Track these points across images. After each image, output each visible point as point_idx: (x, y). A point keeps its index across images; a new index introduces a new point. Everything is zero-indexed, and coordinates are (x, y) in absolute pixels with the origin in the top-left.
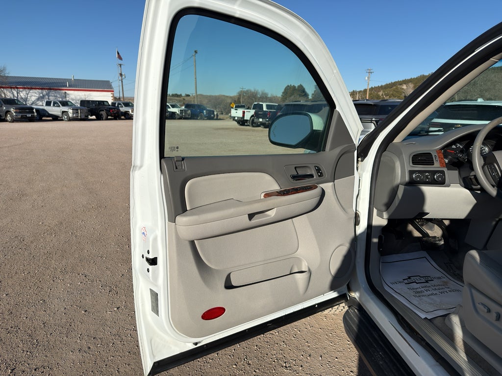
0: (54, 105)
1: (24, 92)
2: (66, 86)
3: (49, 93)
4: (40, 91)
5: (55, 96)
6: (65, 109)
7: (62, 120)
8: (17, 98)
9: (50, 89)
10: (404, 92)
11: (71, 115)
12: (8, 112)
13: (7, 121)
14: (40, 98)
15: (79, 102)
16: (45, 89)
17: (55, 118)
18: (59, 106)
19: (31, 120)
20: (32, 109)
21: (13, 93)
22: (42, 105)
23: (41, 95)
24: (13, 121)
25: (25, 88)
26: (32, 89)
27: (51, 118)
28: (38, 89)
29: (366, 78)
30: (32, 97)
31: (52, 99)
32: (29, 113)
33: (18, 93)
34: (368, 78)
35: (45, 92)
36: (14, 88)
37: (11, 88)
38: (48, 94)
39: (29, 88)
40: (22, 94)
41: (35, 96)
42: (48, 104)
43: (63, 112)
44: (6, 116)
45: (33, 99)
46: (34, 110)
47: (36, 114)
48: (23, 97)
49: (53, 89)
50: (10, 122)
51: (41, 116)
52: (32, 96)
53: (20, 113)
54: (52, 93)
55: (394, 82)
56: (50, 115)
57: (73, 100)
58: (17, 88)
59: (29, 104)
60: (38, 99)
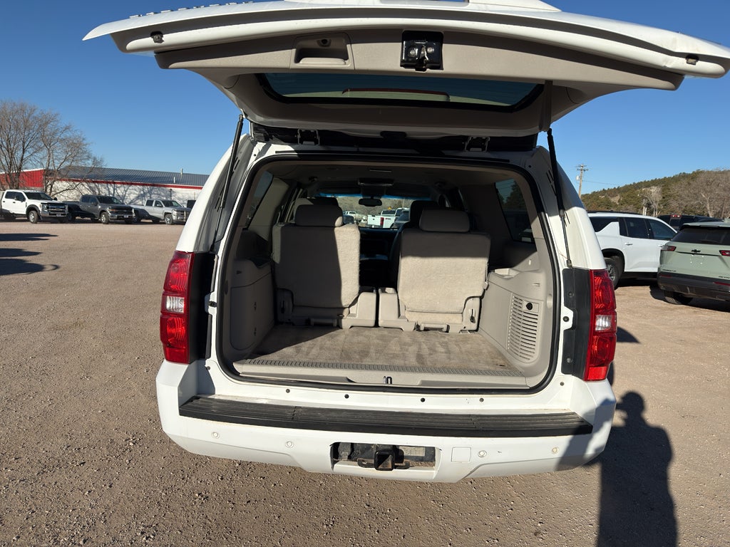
0: (156, 205)
1: (122, 189)
2: (172, 182)
3: (151, 190)
4: (141, 187)
5: (158, 194)
6: (169, 210)
7: (164, 223)
8: (113, 195)
9: (154, 185)
10: (646, 198)
11: (174, 218)
12: (103, 211)
13: (100, 222)
14: (140, 197)
15: (186, 202)
16: (146, 185)
17: (156, 221)
18: (162, 206)
19: (129, 222)
20: (131, 208)
21: (109, 190)
22: (141, 205)
23: (142, 192)
24: (108, 222)
25: (123, 184)
26: (132, 184)
27: (151, 221)
28: (139, 184)
29: (578, 178)
30: (130, 195)
31: (154, 197)
32: (126, 213)
33: (114, 189)
34: (580, 177)
35: (146, 189)
36: (110, 183)
37: (107, 183)
38: (150, 192)
39: (127, 184)
40: (119, 191)
41: (134, 194)
42: (149, 203)
43: (166, 214)
44: (100, 216)
45: (132, 197)
46: (133, 211)
47: (134, 215)
48: (121, 194)
49: (157, 186)
50: (104, 223)
51: (140, 217)
52: (131, 193)
53: (117, 213)
54: (156, 190)
55: (639, 183)
56: (150, 217)
57: (179, 199)
58: (114, 183)
59: (127, 202)
60: (138, 198)
